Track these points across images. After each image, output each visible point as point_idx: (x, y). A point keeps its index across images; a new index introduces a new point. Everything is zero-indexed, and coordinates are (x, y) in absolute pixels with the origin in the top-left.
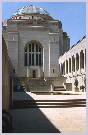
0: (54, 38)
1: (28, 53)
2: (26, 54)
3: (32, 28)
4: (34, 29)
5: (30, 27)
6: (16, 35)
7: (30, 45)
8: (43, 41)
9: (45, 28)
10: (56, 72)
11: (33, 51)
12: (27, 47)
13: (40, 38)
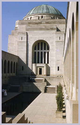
0: (60, 37)
1: (37, 51)
2: (35, 53)
3: (40, 28)
4: (41, 29)
5: (37, 28)
6: (24, 35)
7: (39, 44)
8: (49, 40)
9: (52, 28)
10: (61, 70)
11: (42, 49)
12: (36, 46)
13: (47, 38)
